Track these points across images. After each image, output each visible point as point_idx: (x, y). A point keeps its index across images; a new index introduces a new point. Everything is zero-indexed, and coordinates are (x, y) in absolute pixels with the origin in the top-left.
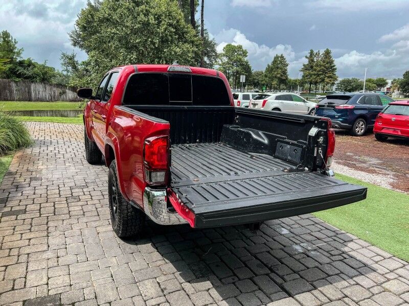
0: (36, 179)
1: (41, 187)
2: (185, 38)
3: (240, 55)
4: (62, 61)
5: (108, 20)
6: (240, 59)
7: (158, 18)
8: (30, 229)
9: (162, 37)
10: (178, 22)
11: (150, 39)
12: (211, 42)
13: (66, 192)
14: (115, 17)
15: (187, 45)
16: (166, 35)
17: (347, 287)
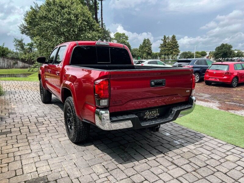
0: (12, 113)
1: (17, 118)
2: (93, 28)
3: (124, 39)
4: (14, 43)
5: (45, 18)
6: (124, 41)
7: (76, 16)
8: (17, 142)
9: (79, 28)
10: (88, 19)
11: (72, 29)
12: (107, 31)
13: (33, 120)
14: (50, 16)
15: (94, 32)
16: (82, 26)
17: (207, 160)
